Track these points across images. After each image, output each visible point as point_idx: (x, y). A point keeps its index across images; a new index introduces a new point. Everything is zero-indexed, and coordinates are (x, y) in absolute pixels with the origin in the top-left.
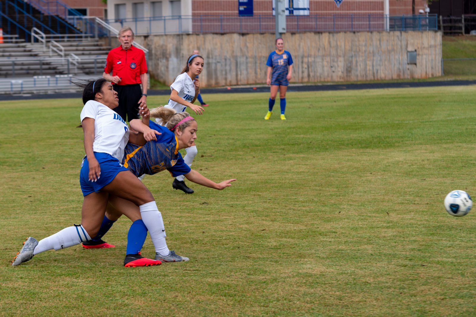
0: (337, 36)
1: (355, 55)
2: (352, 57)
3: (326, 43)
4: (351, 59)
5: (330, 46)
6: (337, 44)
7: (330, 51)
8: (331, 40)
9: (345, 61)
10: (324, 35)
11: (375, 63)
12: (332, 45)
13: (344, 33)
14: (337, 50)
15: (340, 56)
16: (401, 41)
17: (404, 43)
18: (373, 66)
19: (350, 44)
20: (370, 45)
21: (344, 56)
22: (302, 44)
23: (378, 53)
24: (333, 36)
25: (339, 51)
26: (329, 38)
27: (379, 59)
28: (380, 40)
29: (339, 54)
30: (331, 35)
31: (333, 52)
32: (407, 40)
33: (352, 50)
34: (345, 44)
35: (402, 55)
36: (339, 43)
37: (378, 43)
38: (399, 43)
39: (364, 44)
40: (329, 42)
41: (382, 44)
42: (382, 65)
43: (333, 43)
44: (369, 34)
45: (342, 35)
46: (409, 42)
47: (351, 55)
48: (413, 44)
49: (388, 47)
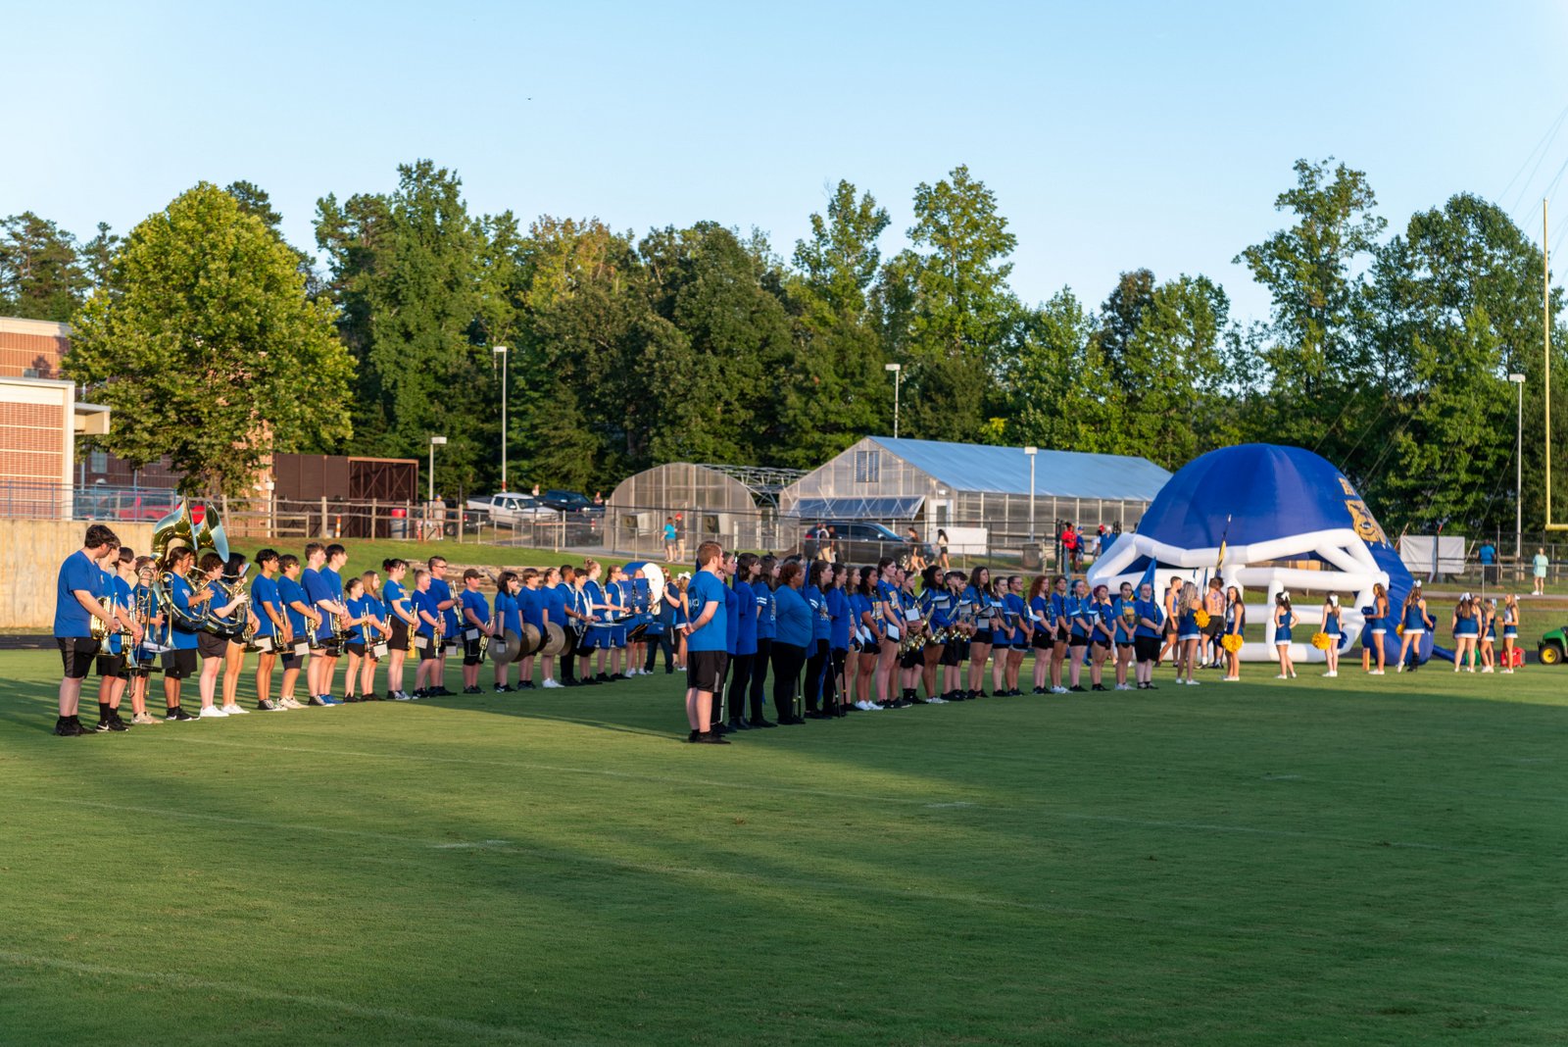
11: (18, 590)
18: (14, 594)
20: (10, 549)
23: (28, 568)
27: (30, 580)
28: (33, 540)
37: (29, 545)
41: (37, 547)
42: (38, 594)
49: (55, 556)
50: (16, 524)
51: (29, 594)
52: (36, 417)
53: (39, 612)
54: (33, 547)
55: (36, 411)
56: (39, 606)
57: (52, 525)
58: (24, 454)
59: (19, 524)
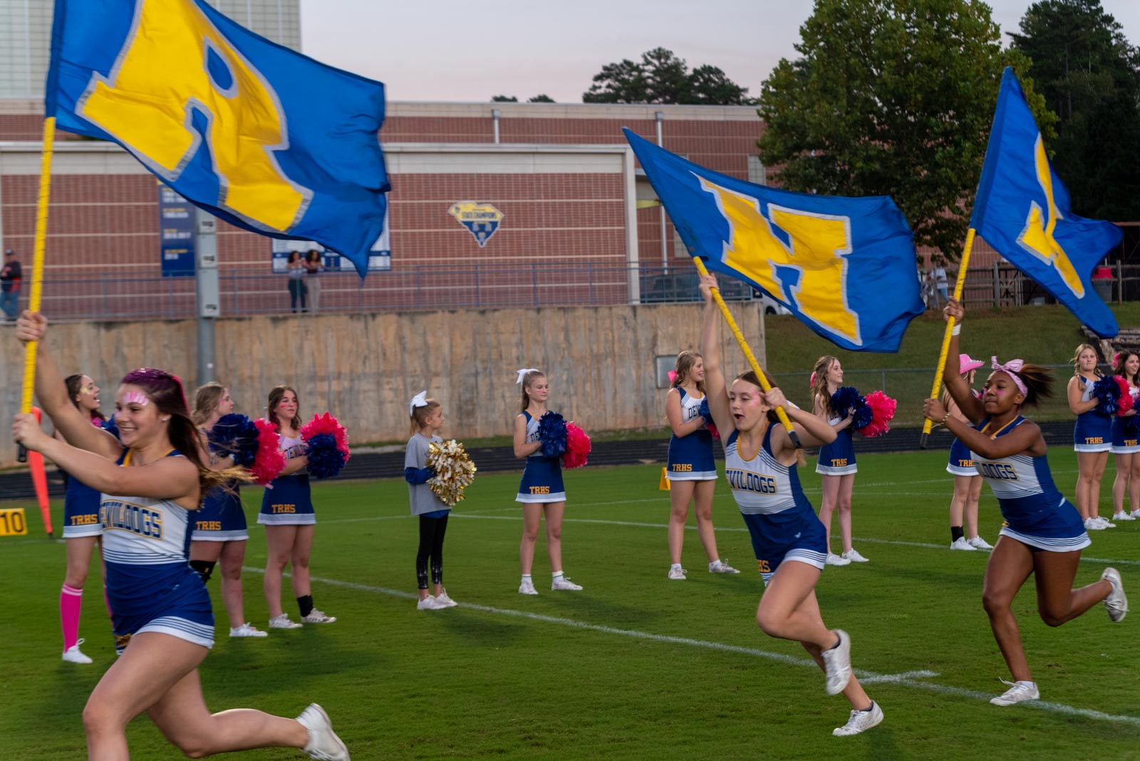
0: (423, 321)
1: (485, 369)
2: (476, 374)
3: (390, 340)
4: (472, 380)
5: (404, 349)
6: (426, 343)
7: (403, 362)
8: (406, 332)
9: (452, 385)
10: (380, 319)
12: (409, 346)
13: (447, 314)
14: (426, 358)
15: (437, 375)
16: (635, 331)
17: (644, 336)
19: (469, 342)
20: (536, 342)
21: (450, 374)
22: (309, 346)
23: (561, 363)
24: (413, 322)
25: (432, 359)
26: (400, 328)
27: (565, 377)
28: (566, 330)
29: (433, 369)
30: (405, 321)
31: (414, 364)
32: (655, 328)
33: (475, 358)
34: (452, 340)
35: (639, 366)
36: (431, 341)
37: (562, 336)
38: (630, 335)
39: (514, 339)
40: (400, 339)
41: (572, 338)
42: (576, 394)
43: (413, 341)
44: (532, 314)
45: (441, 317)
46: (660, 333)
47: (473, 371)
48: (673, 338)
49: (595, 347)
50: (542, 313)
51: (565, 394)
52: (589, 189)
53: (579, 414)
54: (567, 339)
55: (589, 181)
56: (578, 407)
57: (591, 312)
58: (576, 232)
59: (547, 313)
